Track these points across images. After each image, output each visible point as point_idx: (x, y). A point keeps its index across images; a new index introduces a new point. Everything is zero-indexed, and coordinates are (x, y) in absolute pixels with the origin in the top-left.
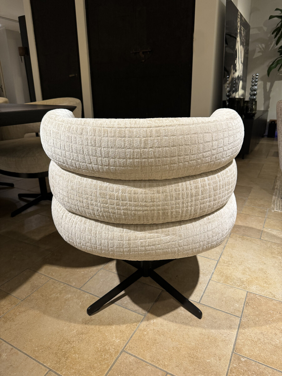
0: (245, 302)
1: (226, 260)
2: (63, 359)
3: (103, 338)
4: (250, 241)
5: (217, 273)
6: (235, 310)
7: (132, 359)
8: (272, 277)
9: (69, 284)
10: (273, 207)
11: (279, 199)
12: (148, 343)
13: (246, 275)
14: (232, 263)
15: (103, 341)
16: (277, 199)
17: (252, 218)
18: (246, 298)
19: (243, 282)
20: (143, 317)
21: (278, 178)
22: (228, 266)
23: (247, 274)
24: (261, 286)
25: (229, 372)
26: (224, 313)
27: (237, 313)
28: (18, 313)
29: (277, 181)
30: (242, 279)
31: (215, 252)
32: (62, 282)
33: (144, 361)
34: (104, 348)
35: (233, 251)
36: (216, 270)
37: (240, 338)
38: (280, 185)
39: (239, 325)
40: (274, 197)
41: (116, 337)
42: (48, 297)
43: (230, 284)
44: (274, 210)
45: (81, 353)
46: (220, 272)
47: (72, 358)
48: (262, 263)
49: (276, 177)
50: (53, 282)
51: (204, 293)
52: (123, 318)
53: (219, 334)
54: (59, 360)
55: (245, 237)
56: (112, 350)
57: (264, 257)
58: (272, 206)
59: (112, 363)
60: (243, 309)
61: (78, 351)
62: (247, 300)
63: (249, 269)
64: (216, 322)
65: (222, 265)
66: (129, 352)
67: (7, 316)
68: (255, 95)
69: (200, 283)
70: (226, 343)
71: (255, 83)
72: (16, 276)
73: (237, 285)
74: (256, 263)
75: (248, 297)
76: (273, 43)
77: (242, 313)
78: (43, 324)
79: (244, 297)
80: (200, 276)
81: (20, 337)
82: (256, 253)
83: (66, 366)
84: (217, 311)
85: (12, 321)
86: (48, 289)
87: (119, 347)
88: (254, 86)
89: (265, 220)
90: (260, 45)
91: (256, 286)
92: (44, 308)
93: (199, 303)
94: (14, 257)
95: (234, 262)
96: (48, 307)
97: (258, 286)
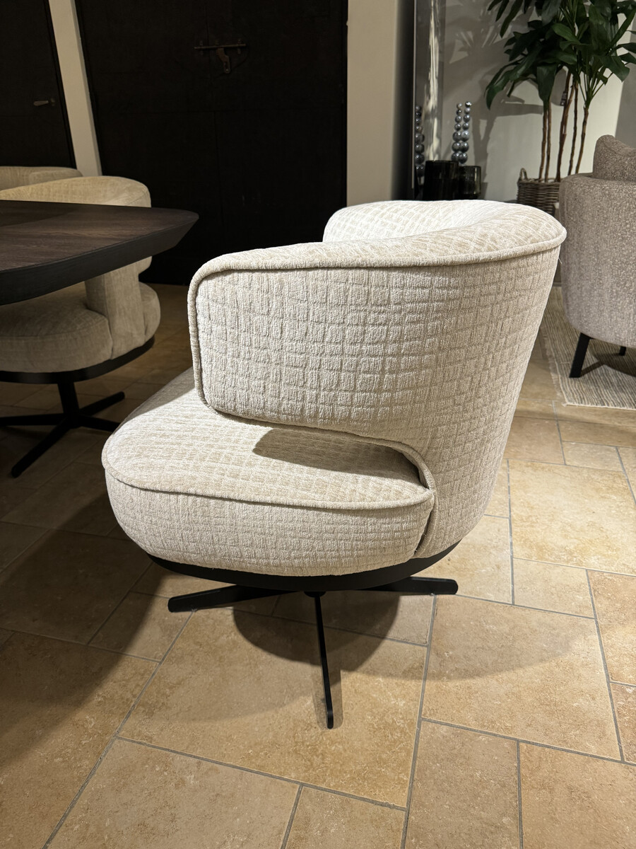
0: (590, 589)
1: (522, 514)
2: (317, 760)
3: (371, 703)
4: (549, 470)
5: (519, 543)
6: (580, 607)
7: (445, 730)
8: (615, 536)
10: (561, 396)
11: (566, 379)
12: (458, 697)
13: (571, 538)
14: (536, 519)
15: (374, 710)
16: (561, 378)
18: (589, 583)
19: (571, 553)
20: (426, 649)
22: (533, 526)
23: (572, 536)
24: (604, 555)
25: (617, 715)
26: (565, 616)
27: (586, 613)
29: (544, 340)
30: (567, 548)
31: (496, 502)
33: (468, 729)
34: (383, 721)
35: (529, 494)
36: (514, 536)
37: (610, 654)
38: (554, 349)
39: (598, 632)
40: (553, 375)
41: (396, 697)
42: (214, 645)
43: (552, 561)
44: (565, 402)
45: (344, 740)
46: (523, 539)
47: (332, 754)
48: (588, 513)
51: (513, 584)
52: (389, 657)
54: (309, 763)
55: (538, 464)
56: (400, 723)
57: (586, 501)
58: (559, 394)
59: (413, 745)
60: (593, 603)
62: (592, 585)
63: (570, 526)
64: (558, 635)
65: (522, 526)
66: (434, 719)
67: (146, 699)
68: (464, 150)
69: (498, 567)
70: (590, 668)
71: (463, 122)
72: (113, 613)
73: (564, 561)
74: (578, 513)
75: (591, 579)
76: (491, 29)
77: (594, 609)
78: (235, 700)
79: (584, 580)
80: (491, 553)
81: (201, 736)
82: (569, 494)
83: (329, 771)
84: (551, 614)
85: (164, 708)
86: (204, 628)
87: (411, 714)
88: (462, 129)
89: (558, 425)
90: (462, 34)
91: (596, 557)
92: (219, 669)
93: (513, 604)
94: (81, 571)
95: (539, 517)
96: (225, 666)
97: (600, 557)
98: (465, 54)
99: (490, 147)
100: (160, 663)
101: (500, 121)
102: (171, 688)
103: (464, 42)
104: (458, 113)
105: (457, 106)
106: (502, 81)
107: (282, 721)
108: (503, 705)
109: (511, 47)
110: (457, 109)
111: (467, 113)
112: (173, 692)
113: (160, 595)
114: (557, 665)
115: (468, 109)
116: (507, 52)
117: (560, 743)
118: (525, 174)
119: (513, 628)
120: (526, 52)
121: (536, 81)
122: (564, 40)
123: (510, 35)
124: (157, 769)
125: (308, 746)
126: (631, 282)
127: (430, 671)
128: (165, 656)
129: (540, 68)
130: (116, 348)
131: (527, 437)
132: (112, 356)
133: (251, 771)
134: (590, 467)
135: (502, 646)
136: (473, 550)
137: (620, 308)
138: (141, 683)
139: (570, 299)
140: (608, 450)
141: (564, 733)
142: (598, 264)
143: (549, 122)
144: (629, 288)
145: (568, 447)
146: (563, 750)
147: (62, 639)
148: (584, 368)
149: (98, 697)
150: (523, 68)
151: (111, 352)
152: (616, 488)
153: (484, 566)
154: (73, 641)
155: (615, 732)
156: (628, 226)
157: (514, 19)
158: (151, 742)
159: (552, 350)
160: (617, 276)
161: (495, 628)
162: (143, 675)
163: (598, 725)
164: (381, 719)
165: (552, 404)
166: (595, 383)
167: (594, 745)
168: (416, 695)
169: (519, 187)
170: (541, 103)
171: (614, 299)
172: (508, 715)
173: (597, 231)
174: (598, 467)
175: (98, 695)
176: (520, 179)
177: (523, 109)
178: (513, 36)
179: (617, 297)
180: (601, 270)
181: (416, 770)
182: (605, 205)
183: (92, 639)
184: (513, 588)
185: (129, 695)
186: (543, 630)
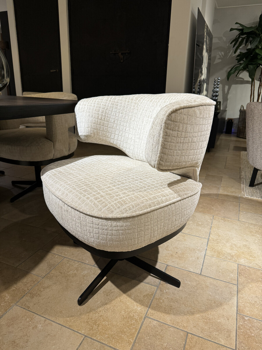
0: (238, 273)
1: (215, 238)
2: (95, 327)
3: (126, 307)
4: (231, 222)
5: (210, 249)
6: (231, 279)
7: (155, 323)
8: (255, 252)
9: (83, 262)
11: (247, 187)
12: (165, 309)
13: (234, 250)
15: (126, 310)
16: (245, 186)
17: (228, 203)
18: (238, 269)
19: (232, 256)
20: (156, 288)
21: (242, 169)
22: (218, 243)
24: (248, 259)
25: (238, 329)
26: (223, 282)
27: (234, 282)
28: (42, 289)
29: (241, 172)
30: (231, 254)
31: (204, 232)
32: (76, 261)
33: (166, 324)
35: (219, 230)
36: (208, 246)
37: (241, 301)
38: (245, 175)
39: (237, 291)
40: (242, 185)
41: (137, 306)
42: (67, 274)
43: (223, 258)
44: (245, 196)
45: (109, 320)
46: (212, 248)
47: (102, 325)
48: (244, 241)
49: (240, 168)
50: (67, 261)
52: (139, 289)
53: (223, 299)
54: (91, 327)
55: (226, 219)
56: (136, 317)
57: (245, 236)
58: (243, 192)
59: (139, 327)
60: (238, 278)
61: (106, 319)
62: (239, 271)
63: (235, 245)
64: (218, 290)
65: (213, 243)
66: (152, 317)
67: (32, 291)
68: (217, 96)
69: (198, 258)
70: (230, 306)
71: (216, 85)
72: (31, 256)
73: (228, 259)
74: (240, 240)
76: (231, 51)
77: (238, 281)
78: (68, 297)
79: (236, 268)
80: (196, 252)
81: (50, 309)
82: (238, 232)
83: (99, 332)
84: (217, 281)
85: (38, 296)
86: (64, 267)
87: (142, 314)
88: (216, 88)
89: (239, 204)
90: (219, 53)
92: (66, 284)
93: (201, 274)
94: (24, 239)
95: (221, 240)
96: (69, 283)
97: (245, 259)
98: (220, 60)
100: (43, 278)
101: (233, 86)
102: (44, 288)
103: (220, 56)
104: (215, 82)
105: (215, 79)
106: (234, 70)
107: (85, 308)
108: (185, 316)
109: (238, 58)
111: (218, 82)
112: (44, 290)
113: (52, 252)
114: (215, 303)
115: (219, 80)
116: (237, 59)
117: (207, 336)
118: (243, 107)
119: (198, 284)
120: (244, 59)
121: (248, 71)
122: (260, 55)
123: (238, 53)
124: (27, 320)
125: (93, 320)
127: (156, 297)
128: (46, 275)
129: (249, 66)
130: (55, 155)
131: (224, 208)
132: (53, 157)
133: (66, 327)
134: (250, 222)
135: (191, 291)
138: (32, 285)
141: (210, 333)
143: (254, 87)
145: (242, 214)
146: (208, 340)
147: (8, 264)
148: (255, 183)
149: (14, 288)
150: (243, 65)
152: (260, 232)
153: (191, 257)
154: (12, 265)
155: (235, 336)
157: (241, 47)
158: (28, 309)
159: (244, 175)
161: (190, 283)
162: (34, 282)
163: (227, 332)
164: (128, 314)
166: (259, 189)
167: (223, 340)
169: (240, 112)
170: (250, 80)
172: (186, 321)
174: (254, 222)
175: (14, 287)
176: (241, 109)
177: (243, 82)
178: (240, 54)
181: (138, 338)
183: (19, 265)
184: (202, 267)
185: (26, 289)
186: (211, 287)
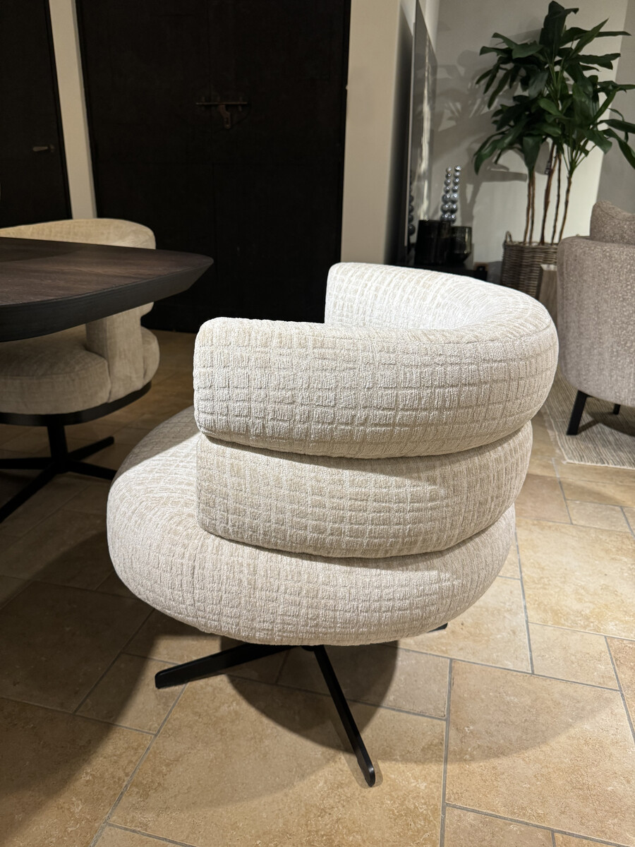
0: (611, 658)
1: (534, 575)
3: (389, 785)
4: (556, 529)
5: (533, 606)
6: (603, 677)
7: (472, 817)
8: (631, 600)
10: (560, 453)
11: (564, 437)
12: (483, 778)
14: (548, 581)
15: (393, 793)
16: (559, 435)
18: (609, 651)
19: (587, 618)
20: (444, 723)
22: (545, 589)
23: (587, 600)
24: (621, 621)
26: (588, 688)
27: (610, 684)
28: (164, 768)
30: (582, 613)
33: (496, 817)
34: (404, 807)
35: (537, 554)
36: (527, 599)
39: (625, 706)
40: (550, 432)
41: (416, 778)
42: (215, 716)
43: (568, 626)
44: (565, 460)
45: (362, 828)
46: (537, 603)
48: (600, 575)
51: (531, 651)
52: (405, 732)
53: (601, 731)
55: (544, 523)
56: (423, 809)
57: (597, 562)
58: (558, 451)
59: (439, 835)
60: (616, 673)
61: (353, 826)
62: (613, 653)
63: (584, 588)
64: (583, 708)
65: (534, 589)
66: (459, 804)
67: (140, 779)
68: (453, 211)
69: (514, 633)
70: (621, 746)
71: (452, 185)
72: (102, 677)
73: (581, 626)
74: (590, 575)
75: (611, 646)
76: (479, 101)
77: (618, 681)
78: (239, 781)
79: (604, 648)
80: (505, 617)
81: (203, 823)
82: (579, 554)
84: (573, 685)
85: (160, 789)
86: (202, 696)
87: (434, 798)
88: (451, 192)
89: (560, 483)
90: (451, 104)
91: (613, 623)
92: (220, 743)
93: (533, 673)
94: (68, 629)
95: (551, 578)
96: (228, 740)
97: (617, 622)
98: (453, 123)
99: (476, 210)
100: (156, 735)
101: (485, 186)
102: (168, 765)
103: (452, 112)
104: (447, 177)
105: (447, 170)
106: (489, 149)
107: (292, 806)
108: (533, 788)
109: (498, 118)
110: (446, 173)
111: (456, 177)
112: (171, 771)
113: (155, 658)
114: (587, 743)
115: (458, 174)
116: (495, 122)
117: (598, 833)
118: (510, 236)
119: (536, 700)
120: (512, 123)
121: (522, 151)
122: (549, 113)
123: (496, 107)
125: (323, 836)
126: (632, 342)
127: (451, 748)
128: (161, 728)
129: (526, 139)
130: (114, 391)
132: (109, 399)
134: (597, 527)
135: (526, 720)
136: (486, 613)
137: (620, 367)
138: (134, 759)
139: (568, 357)
140: (613, 510)
141: (601, 822)
142: (598, 324)
143: (534, 189)
144: (630, 348)
145: (573, 506)
147: (45, 707)
148: (581, 425)
149: (86, 775)
150: (510, 138)
151: (108, 395)
152: (625, 550)
153: (499, 630)
154: (59, 709)
156: (629, 287)
157: (501, 93)
158: (146, 830)
160: (618, 335)
161: (516, 700)
162: (136, 749)
164: (402, 804)
165: (551, 460)
166: (592, 440)
168: (438, 776)
169: (505, 249)
170: (525, 171)
171: (614, 359)
172: (539, 801)
173: (598, 292)
174: (605, 526)
175: (87, 773)
176: (505, 242)
177: (507, 176)
178: (500, 108)
179: (618, 356)
180: (601, 329)
182: (606, 267)
183: (80, 706)
184: (531, 655)
185: (122, 774)
186: (567, 703)
